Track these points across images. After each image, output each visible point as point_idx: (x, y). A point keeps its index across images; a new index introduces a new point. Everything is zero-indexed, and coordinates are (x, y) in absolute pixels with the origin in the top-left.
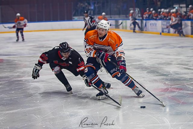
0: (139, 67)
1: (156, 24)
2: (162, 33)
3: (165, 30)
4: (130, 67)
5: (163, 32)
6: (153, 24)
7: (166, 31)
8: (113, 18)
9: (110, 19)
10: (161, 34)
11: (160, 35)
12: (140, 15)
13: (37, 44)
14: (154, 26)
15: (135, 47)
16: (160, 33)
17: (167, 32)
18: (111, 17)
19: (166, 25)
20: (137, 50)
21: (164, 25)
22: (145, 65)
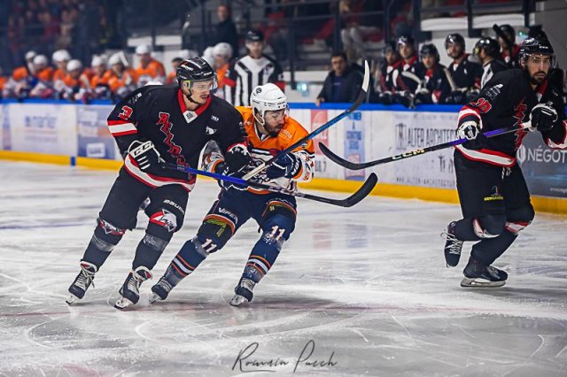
1: (51, 122)
2: (79, 160)
3: (91, 147)
5: (82, 153)
6: (41, 121)
7: (99, 151)
10: (73, 162)
11: (69, 168)
14: (45, 128)
16: (69, 160)
17: (102, 155)
19: (97, 125)
21: (87, 124)
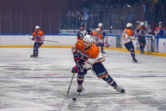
0: (147, 101)
4: (136, 101)
8: (113, 34)
9: (111, 34)
12: (150, 31)
13: (10, 64)
15: (143, 74)
18: (111, 32)
20: (145, 78)
22: (156, 98)
